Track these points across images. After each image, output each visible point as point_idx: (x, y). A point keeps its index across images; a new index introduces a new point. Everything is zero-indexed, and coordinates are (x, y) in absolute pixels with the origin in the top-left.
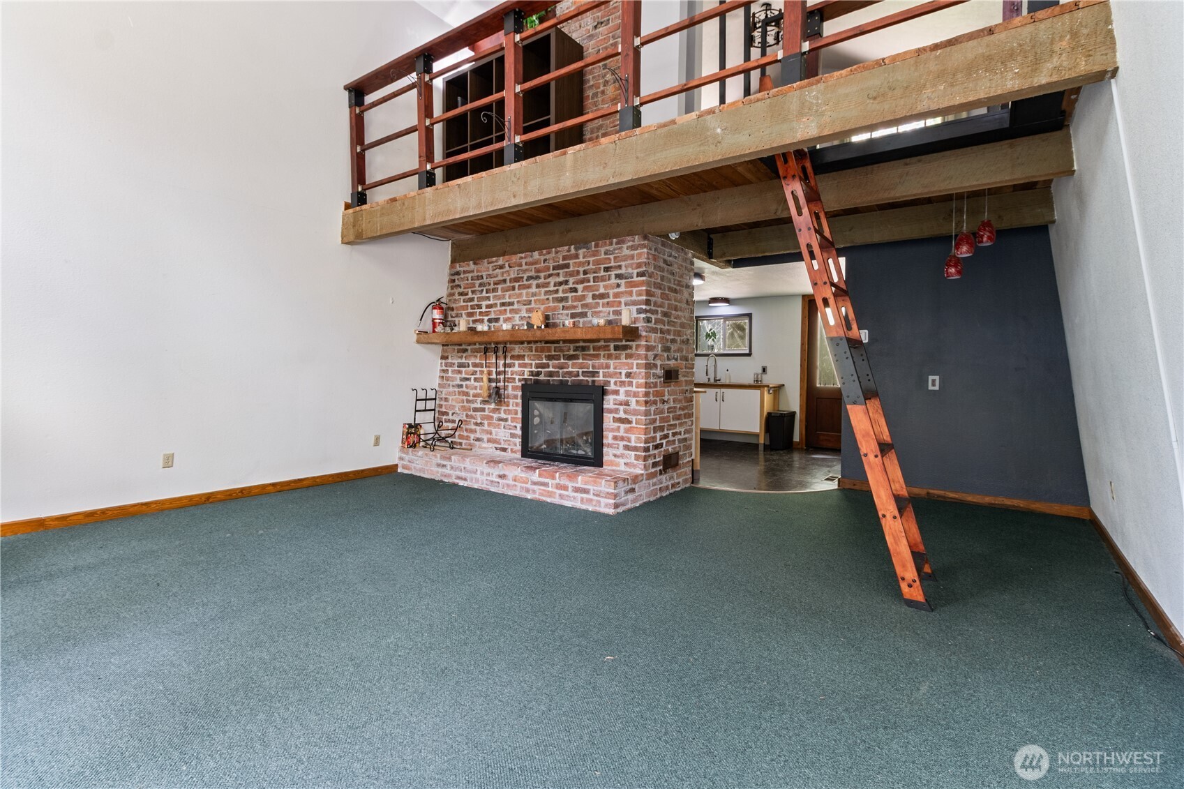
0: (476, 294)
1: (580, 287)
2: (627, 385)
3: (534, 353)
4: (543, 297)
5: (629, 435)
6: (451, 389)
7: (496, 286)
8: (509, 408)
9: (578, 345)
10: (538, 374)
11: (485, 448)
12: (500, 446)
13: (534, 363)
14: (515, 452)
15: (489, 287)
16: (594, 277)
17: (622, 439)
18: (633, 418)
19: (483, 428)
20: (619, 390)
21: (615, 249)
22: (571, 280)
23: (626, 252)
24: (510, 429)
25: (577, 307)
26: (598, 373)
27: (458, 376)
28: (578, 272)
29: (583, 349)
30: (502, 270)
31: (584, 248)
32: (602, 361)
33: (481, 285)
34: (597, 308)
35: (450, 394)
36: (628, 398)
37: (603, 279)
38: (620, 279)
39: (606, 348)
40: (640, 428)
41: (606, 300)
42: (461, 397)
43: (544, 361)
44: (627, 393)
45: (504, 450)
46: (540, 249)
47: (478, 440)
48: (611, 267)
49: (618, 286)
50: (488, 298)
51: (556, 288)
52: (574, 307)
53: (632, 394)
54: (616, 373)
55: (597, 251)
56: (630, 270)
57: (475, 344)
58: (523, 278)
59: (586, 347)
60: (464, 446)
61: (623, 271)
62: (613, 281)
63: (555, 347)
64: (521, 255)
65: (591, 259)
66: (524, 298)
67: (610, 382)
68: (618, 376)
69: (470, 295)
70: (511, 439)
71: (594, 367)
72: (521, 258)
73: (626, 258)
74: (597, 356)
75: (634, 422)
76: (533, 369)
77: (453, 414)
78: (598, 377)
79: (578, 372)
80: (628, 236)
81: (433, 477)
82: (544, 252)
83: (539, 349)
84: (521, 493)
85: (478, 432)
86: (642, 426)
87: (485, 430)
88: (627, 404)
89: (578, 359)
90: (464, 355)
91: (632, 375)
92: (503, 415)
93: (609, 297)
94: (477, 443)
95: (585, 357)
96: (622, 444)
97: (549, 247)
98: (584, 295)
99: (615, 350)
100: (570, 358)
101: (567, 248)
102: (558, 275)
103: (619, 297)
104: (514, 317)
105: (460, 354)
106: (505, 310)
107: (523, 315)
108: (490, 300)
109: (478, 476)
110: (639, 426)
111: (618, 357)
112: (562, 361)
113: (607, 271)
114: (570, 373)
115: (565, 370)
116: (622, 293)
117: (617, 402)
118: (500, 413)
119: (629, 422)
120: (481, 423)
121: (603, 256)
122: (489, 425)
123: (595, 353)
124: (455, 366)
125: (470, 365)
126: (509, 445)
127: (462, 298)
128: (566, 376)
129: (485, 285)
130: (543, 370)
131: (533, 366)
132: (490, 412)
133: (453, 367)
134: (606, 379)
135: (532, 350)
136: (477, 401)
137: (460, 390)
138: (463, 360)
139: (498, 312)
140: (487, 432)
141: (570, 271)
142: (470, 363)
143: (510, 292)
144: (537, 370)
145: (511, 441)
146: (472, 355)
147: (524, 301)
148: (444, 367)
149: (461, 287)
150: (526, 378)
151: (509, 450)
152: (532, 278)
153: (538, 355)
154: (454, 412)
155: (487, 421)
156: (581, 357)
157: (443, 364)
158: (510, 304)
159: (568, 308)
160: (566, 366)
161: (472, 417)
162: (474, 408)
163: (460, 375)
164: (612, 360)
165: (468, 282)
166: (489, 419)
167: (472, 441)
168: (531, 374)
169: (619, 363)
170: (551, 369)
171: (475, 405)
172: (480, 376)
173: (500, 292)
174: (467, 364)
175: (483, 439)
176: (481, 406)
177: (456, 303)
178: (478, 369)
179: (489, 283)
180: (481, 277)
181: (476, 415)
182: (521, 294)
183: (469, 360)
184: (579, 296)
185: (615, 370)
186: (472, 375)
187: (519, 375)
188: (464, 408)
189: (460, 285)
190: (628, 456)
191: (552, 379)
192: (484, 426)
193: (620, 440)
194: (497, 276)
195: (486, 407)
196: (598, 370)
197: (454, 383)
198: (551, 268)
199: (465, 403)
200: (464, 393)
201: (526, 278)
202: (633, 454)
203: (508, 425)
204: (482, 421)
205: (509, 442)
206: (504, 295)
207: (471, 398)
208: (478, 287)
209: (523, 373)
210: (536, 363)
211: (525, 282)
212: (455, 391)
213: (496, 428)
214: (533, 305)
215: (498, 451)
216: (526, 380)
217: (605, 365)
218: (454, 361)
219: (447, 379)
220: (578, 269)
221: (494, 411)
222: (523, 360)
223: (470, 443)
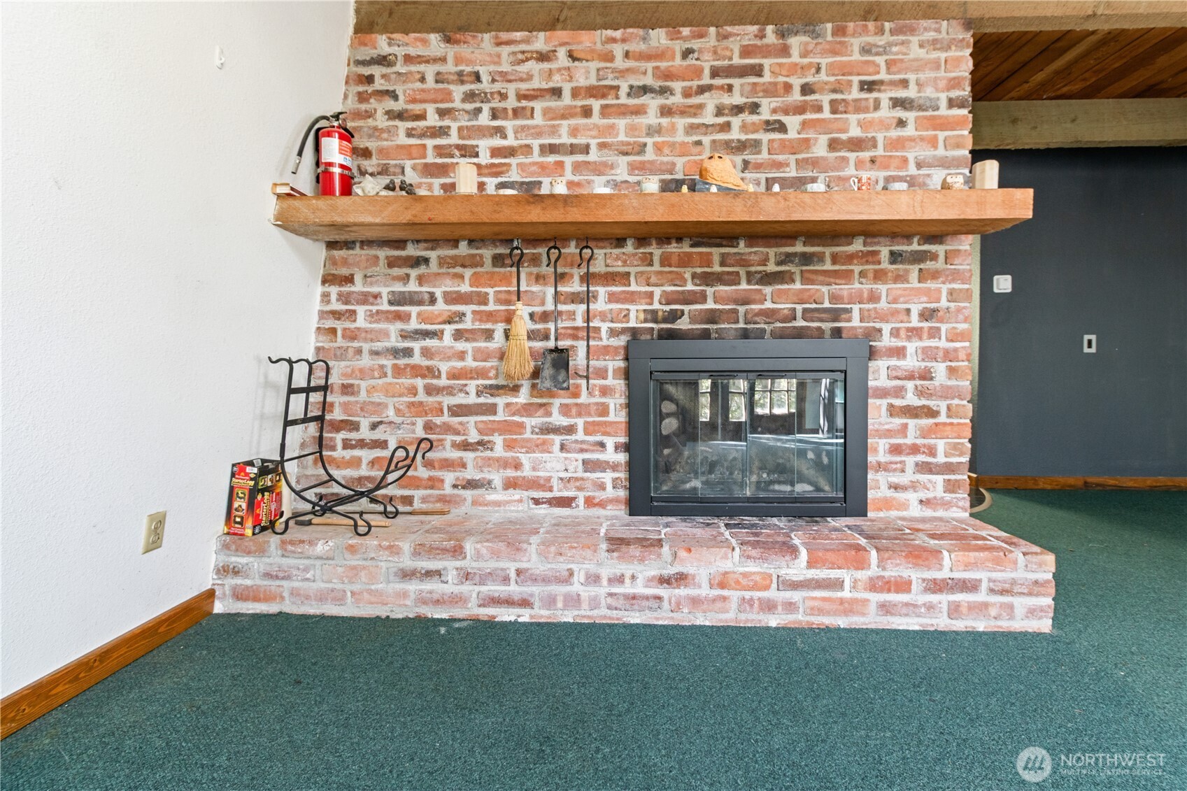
0: (455, 119)
1: (792, 122)
2: (925, 336)
3: (657, 268)
4: (680, 137)
5: (932, 441)
6: (366, 361)
7: (524, 103)
8: (579, 401)
9: (789, 249)
10: (674, 316)
11: (498, 504)
12: (548, 495)
13: (657, 292)
14: (602, 504)
15: (502, 105)
16: (832, 102)
17: (915, 449)
18: (942, 406)
19: (488, 453)
20: (904, 348)
21: (892, 45)
22: (768, 104)
24: (582, 451)
25: (788, 165)
26: (849, 311)
27: (394, 328)
28: (788, 87)
29: (807, 258)
30: (546, 65)
31: (805, 33)
32: (857, 286)
33: (470, 96)
34: (842, 169)
35: (363, 374)
36: (929, 364)
37: (858, 107)
38: (905, 108)
39: (871, 256)
40: (959, 424)
41: (866, 155)
42: (406, 381)
43: (690, 287)
44: (929, 354)
45: (566, 502)
46: (673, 25)
47: (471, 484)
48: (881, 82)
49: (901, 123)
50: (500, 132)
51: (721, 120)
52: (779, 165)
53: (941, 354)
54: (897, 312)
55: (842, 43)
56: (929, 92)
58: (617, 88)
59: (813, 254)
60: (417, 505)
61: (911, 93)
62: (886, 112)
63: (723, 255)
64: (609, 33)
65: (824, 61)
66: (622, 137)
67: (880, 331)
68: (903, 317)
69: (433, 120)
70: (588, 475)
71: (834, 298)
72: (614, 40)
73: (922, 64)
74: (847, 276)
75: (943, 411)
76: (656, 306)
77: (374, 426)
78: (849, 320)
79: (794, 309)
81: (382, 612)
82: (686, 31)
83: (675, 259)
85: (470, 465)
86: (962, 421)
87: (498, 460)
88: (926, 375)
89: (793, 281)
90: (414, 273)
91: (940, 314)
92: (557, 419)
93: (875, 146)
94: (468, 494)
95: (811, 277)
96: (910, 461)
97: (701, 24)
98: (807, 140)
99: (893, 262)
100: (768, 279)
101: (754, 29)
102: (730, 88)
103: (903, 148)
104: (590, 182)
105: (397, 271)
106: (560, 164)
107: (619, 179)
108: (505, 137)
109: (576, 587)
110: (955, 421)
111: (899, 278)
112: (744, 286)
113: (870, 90)
114: (770, 315)
115: (753, 307)
116: (911, 139)
117: (894, 373)
118: (549, 414)
119: (933, 413)
120: (480, 443)
121: (855, 56)
122: (509, 446)
123: (837, 267)
124: (379, 300)
125: (436, 299)
126: (580, 489)
127: (403, 126)
128: (757, 319)
129: (485, 97)
130: (686, 308)
131: (656, 298)
132: (514, 414)
133: (372, 304)
134: (871, 324)
135: (652, 260)
136: (467, 389)
137: (402, 362)
138: (412, 286)
139: (534, 168)
140: (504, 464)
141: (764, 84)
142: (438, 293)
143: (573, 122)
144: (668, 308)
145: (588, 479)
146: (443, 274)
147: (623, 143)
148: (336, 306)
149: (395, 97)
150: (634, 328)
151: (581, 501)
152: (645, 90)
153: (670, 272)
154: (379, 420)
155: (502, 437)
156: (798, 278)
157: (334, 297)
158: (573, 149)
159: (759, 167)
160: (757, 297)
161: (448, 429)
162: (454, 406)
163: (399, 325)
164: (885, 283)
165: (424, 86)
166: (511, 432)
167: (448, 490)
168: (649, 317)
169: (905, 289)
170: (710, 305)
171: (460, 399)
172: (477, 326)
173: (538, 120)
174: (426, 297)
175: (490, 482)
176: (482, 400)
177: (379, 138)
178: (468, 309)
179: (500, 93)
180: (473, 78)
181: (461, 423)
182: (612, 127)
183: (434, 286)
184: (790, 140)
185: (894, 306)
186: (444, 322)
187: (612, 321)
188: (418, 409)
189: (394, 91)
190: (929, 485)
191: (715, 327)
192: (492, 450)
193: (909, 454)
194: (529, 77)
195: (500, 401)
196: (849, 306)
197: (378, 346)
198: (707, 72)
199: (421, 396)
200: (417, 371)
201: (627, 90)
202: (939, 479)
203: (576, 442)
204: (486, 438)
205: (578, 484)
206: (553, 126)
207: (443, 382)
208: (463, 101)
209: (625, 316)
210: (664, 291)
211: (623, 99)
212: (382, 367)
213: (535, 452)
214: (650, 155)
215: (544, 506)
216: (634, 332)
217: (865, 295)
218: (375, 289)
219: (351, 335)
220: (787, 79)
221: (528, 410)
222: (625, 285)
223: (444, 496)
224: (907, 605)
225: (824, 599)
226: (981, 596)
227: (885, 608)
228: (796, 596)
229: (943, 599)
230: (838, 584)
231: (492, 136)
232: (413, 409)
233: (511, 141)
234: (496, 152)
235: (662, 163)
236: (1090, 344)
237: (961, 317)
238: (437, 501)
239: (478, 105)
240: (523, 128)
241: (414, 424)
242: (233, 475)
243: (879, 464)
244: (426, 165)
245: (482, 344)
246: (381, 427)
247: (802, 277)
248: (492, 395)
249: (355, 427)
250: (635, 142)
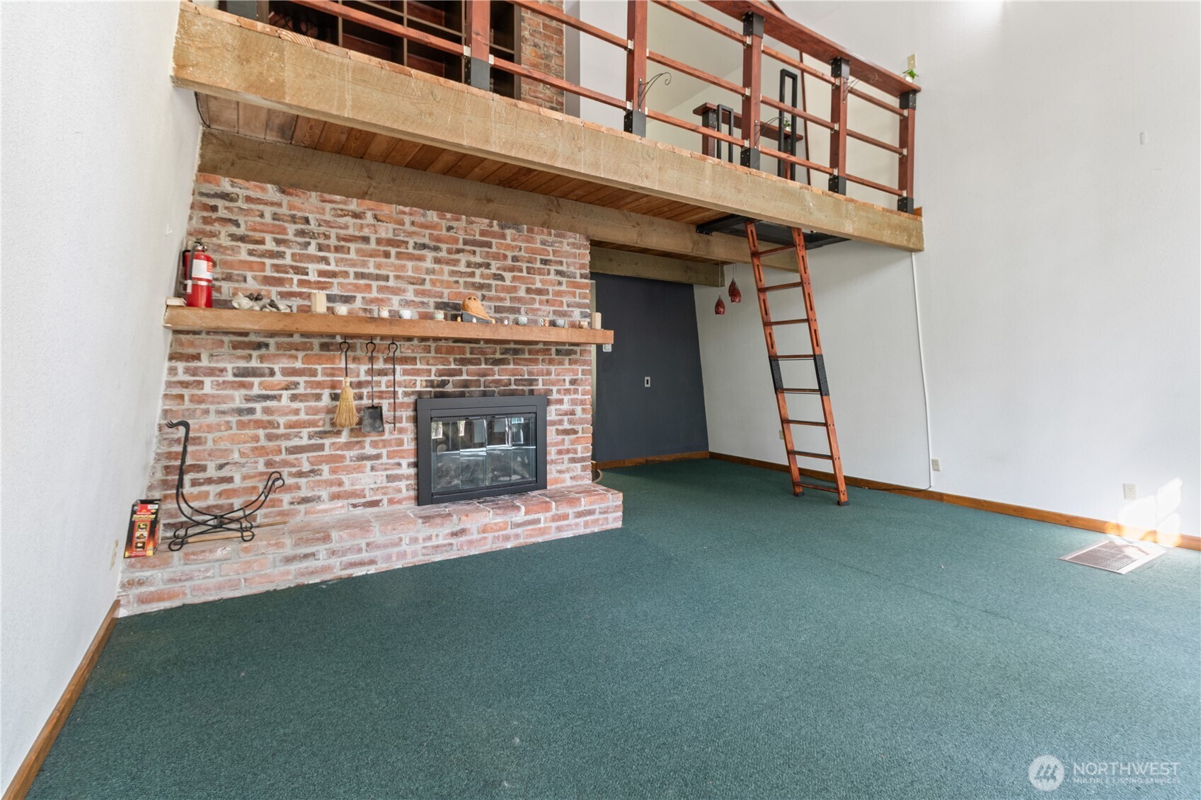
0: (289, 247)
1: (508, 275)
2: (572, 393)
3: (433, 354)
4: (446, 277)
5: (575, 446)
6: (213, 419)
7: (342, 243)
8: (383, 438)
9: (507, 346)
10: (444, 383)
11: (325, 511)
12: (363, 500)
13: (434, 369)
14: (399, 502)
15: (326, 242)
16: (527, 268)
17: (568, 451)
18: (579, 428)
19: (318, 478)
20: (563, 399)
21: (555, 242)
22: (495, 265)
23: (566, 248)
24: (386, 469)
25: (506, 300)
26: (537, 380)
27: (239, 394)
28: (504, 256)
29: (516, 352)
30: (358, 221)
31: (513, 228)
32: (541, 367)
33: (300, 233)
35: (212, 428)
36: (574, 407)
37: (540, 272)
38: (562, 276)
39: (547, 351)
40: (587, 437)
41: (544, 298)
42: (250, 432)
43: (453, 366)
44: (574, 402)
45: (375, 504)
46: (441, 210)
47: (305, 500)
48: (550, 261)
49: (560, 283)
50: (325, 260)
51: (469, 270)
52: (501, 299)
53: (579, 402)
54: (559, 380)
55: (532, 237)
56: (572, 269)
57: (291, 335)
58: (407, 242)
59: (519, 349)
61: (564, 268)
62: (552, 277)
63: (472, 348)
64: (401, 208)
65: (523, 245)
66: (410, 273)
67: (552, 390)
68: (562, 383)
69: (270, 245)
70: (390, 484)
71: (530, 373)
72: (404, 213)
73: (568, 255)
74: (535, 361)
75: (580, 430)
76: (433, 377)
77: (221, 467)
78: (537, 385)
79: (510, 380)
80: (569, 231)
81: (271, 587)
82: (449, 215)
83: (444, 350)
84: (494, 546)
85: (303, 487)
86: (588, 435)
87: (325, 481)
88: (573, 413)
89: (509, 364)
90: (255, 354)
91: (578, 382)
92: (369, 450)
93: (548, 294)
94: (302, 507)
95: (519, 361)
96: (566, 457)
97: (457, 213)
98: (515, 287)
99: (557, 355)
100: (496, 362)
101: (487, 221)
102: (474, 253)
103: (561, 296)
104: (389, 299)
105: (240, 352)
106: (369, 286)
107: (408, 298)
108: (329, 264)
110: (585, 435)
111: (561, 363)
112: (483, 366)
113: (545, 264)
114: (497, 382)
115: (488, 378)
116: (564, 292)
117: (559, 413)
118: (363, 448)
119: (575, 432)
120: (312, 471)
121: (538, 245)
122: (333, 471)
123: (531, 357)
124: (224, 373)
125: (275, 373)
126: (385, 494)
127: (244, 247)
128: (491, 385)
129: (313, 236)
130: (451, 379)
131: (433, 372)
132: (338, 450)
133: (218, 376)
134: (548, 387)
135: (430, 350)
136: (301, 435)
137: (245, 418)
138: (254, 363)
139: (350, 287)
140: (331, 483)
141: (493, 253)
142: (276, 368)
143: (377, 260)
144: (440, 379)
145: (390, 487)
146: (281, 355)
147: (411, 277)
148: (182, 377)
149: (238, 225)
150: (419, 391)
151: (385, 502)
152: (424, 246)
153: (441, 357)
154: (225, 462)
155: (328, 466)
156: (511, 362)
157: (180, 371)
158: (378, 277)
159: (490, 299)
160: (491, 372)
161: (285, 463)
162: (292, 447)
163: (243, 392)
164: (554, 365)
165: (263, 221)
166: (335, 462)
167: (286, 506)
168: (429, 384)
169: (563, 369)
170: (465, 377)
171: (296, 442)
172: (309, 391)
173: (353, 255)
174: (267, 371)
175: (319, 497)
176: (313, 442)
177: (223, 253)
178: (301, 380)
179: (324, 234)
180: (303, 221)
181: (296, 459)
182: (404, 266)
183: (274, 363)
184: (506, 286)
185: (558, 377)
186: (282, 389)
187: (405, 387)
188: (260, 451)
189: (237, 221)
190: (574, 469)
191: (467, 390)
192: (320, 475)
193: (565, 454)
194: (346, 227)
195: (327, 442)
196: (536, 378)
197: (224, 407)
198: (461, 241)
199: (263, 442)
200: (259, 424)
201: (413, 244)
202: (579, 465)
203: (382, 464)
204: (316, 468)
205: (383, 491)
206: (364, 261)
207: (282, 430)
208: (296, 235)
209: (414, 384)
210: (438, 369)
211: (411, 250)
212: (228, 422)
213: (352, 473)
214: (427, 286)
215: (360, 508)
216: (420, 394)
217: (545, 372)
218: (221, 365)
219: (200, 400)
220: (505, 252)
221: (348, 446)
222: (413, 365)
223: (283, 511)
224: (567, 525)
225: (532, 530)
226: (596, 516)
227: (559, 529)
228: (519, 530)
229: (581, 520)
230: (538, 521)
231: (318, 262)
232: (256, 452)
233: (332, 267)
234: (322, 273)
235: (435, 292)
236: (648, 382)
237: (587, 383)
238: (277, 516)
239: (308, 240)
240: (342, 259)
241: (256, 462)
242: (134, 512)
243: (552, 460)
244: (265, 277)
245: (313, 404)
246: (227, 467)
247: (514, 361)
248: (321, 438)
249: (203, 468)
250: (419, 277)
